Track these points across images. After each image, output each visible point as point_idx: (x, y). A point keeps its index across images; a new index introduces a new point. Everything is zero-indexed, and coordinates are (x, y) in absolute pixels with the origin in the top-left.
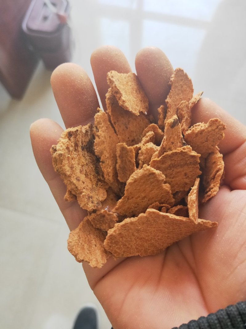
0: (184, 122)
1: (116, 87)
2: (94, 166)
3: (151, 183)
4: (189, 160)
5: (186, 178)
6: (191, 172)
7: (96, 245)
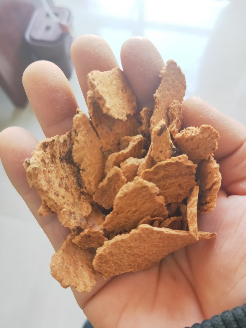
0: (175, 124)
1: (98, 93)
2: (76, 178)
3: (143, 197)
4: (184, 170)
5: (180, 189)
6: (186, 182)
7: (82, 266)
